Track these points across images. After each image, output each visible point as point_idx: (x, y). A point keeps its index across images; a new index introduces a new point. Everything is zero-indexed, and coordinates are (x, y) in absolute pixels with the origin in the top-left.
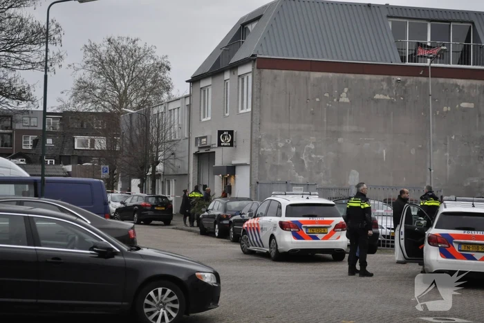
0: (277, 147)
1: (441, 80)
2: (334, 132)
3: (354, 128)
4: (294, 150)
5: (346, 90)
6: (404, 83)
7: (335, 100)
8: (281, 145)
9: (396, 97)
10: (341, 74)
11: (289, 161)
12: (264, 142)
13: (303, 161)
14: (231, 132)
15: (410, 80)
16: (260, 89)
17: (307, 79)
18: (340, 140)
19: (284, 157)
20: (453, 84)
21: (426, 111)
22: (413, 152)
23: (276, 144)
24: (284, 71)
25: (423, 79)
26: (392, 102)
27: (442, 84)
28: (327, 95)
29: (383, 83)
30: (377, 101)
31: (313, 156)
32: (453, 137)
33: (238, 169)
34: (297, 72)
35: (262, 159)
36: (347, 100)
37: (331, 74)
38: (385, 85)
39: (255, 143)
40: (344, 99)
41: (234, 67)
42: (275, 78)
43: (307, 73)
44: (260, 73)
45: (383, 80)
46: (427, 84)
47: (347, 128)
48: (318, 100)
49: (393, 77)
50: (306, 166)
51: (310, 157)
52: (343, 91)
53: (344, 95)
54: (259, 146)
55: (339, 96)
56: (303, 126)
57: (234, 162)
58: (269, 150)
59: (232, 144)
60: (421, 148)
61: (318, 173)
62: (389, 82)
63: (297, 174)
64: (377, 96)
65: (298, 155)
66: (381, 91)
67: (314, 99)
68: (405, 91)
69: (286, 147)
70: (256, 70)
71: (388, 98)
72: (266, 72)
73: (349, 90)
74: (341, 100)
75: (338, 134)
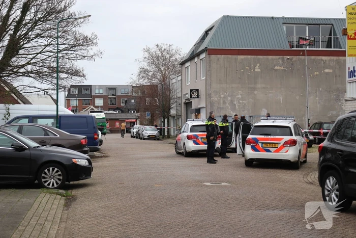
0: (220, 98)
1: (313, 57)
2: (252, 88)
3: (264, 86)
4: (230, 98)
5: (258, 65)
6: (291, 59)
7: (252, 70)
8: (222, 96)
9: (287, 68)
10: (255, 56)
11: (227, 105)
12: (213, 95)
13: (235, 104)
14: (197, 90)
15: (295, 58)
16: (210, 66)
17: (236, 59)
18: (256, 92)
19: (224, 103)
20: (319, 60)
21: (305, 75)
22: (297, 98)
23: (220, 95)
24: (223, 56)
25: (303, 57)
26: (285, 71)
27: (314, 59)
28: (247, 68)
29: (279, 60)
30: (276, 70)
31: (241, 102)
32: (321, 89)
33: (201, 110)
34: (230, 56)
35: (212, 104)
36: (260, 70)
37: (249, 56)
38: (280, 62)
39: (208, 95)
40: (257, 70)
41: (198, 55)
42: (218, 60)
43: (236, 56)
44: (210, 57)
45: (279, 59)
46: (305, 59)
47: (259, 86)
48: (242, 71)
49: (285, 56)
50: (237, 107)
51: (239, 102)
52: (256, 65)
53: (257, 67)
54: (210, 97)
55: (255, 68)
56: (234, 85)
57: (199, 107)
58: (216, 99)
59: (198, 97)
60: (302, 96)
61: (243, 111)
62: (283, 60)
63: (232, 112)
64: (276, 68)
65: (232, 101)
66: (278, 65)
67: (240, 70)
68: (292, 64)
69: (225, 97)
70: (208, 56)
71: (282, 68)
72: (213, 57)
73: (260, 65)
74: (256, 70)
75: (255, 89)
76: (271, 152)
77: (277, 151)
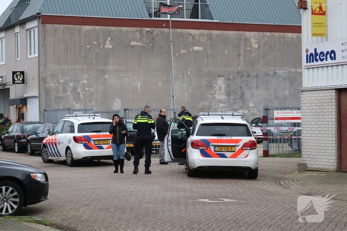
0: (59, 83)
1: (179, 30)
2: (101, 70)
3: (116, 67)
4: (71, 84)
5: (109, 39)
6: (152, 32)
7: (102, 46)
8: (62, 81)
9: (146, 44)
10: (106, 27)
11: (68, 93)
12: (49, 79)
13: (79, 93)
14: (22, 73)
15: (156, 31)
16: (44, 39)
17: (80, 31)
18: (106, 76)
19: (65, 90)
20: (188, 33)
21: (169, 53)
22: (160, 83)
23: (58, 80)
24: (62, 25)
25: (166, 30)
26: (144, 47)
27: (180, 33)
28: (95, 43)
29: (137, 33)
30: (133, 47)
31: (87, 89)
32: (189, 72)
33: (29, 101)
34: (72, 26)
35: (47, 92)
36: (111, 47)
37: (98, 27)
38: (138, 35)
39: (42, 81)
40: (108, 45)
41: (23, 23)
42: (56, 31)
43: (79, 26)
44: (44, 27)
45: (136, 31)
46: (169, 33)
47: (111, 67)
48: (88, 46)
49: (143, 28)
50: (82, 96)
51: (84, 89)
52: (107, 40)
53: (108, 42)
54: (45, 83)
55: (104, 44)
56: (78, 67)
57: (25, 96)
58: (53, 85)
59: (23, 81)
60: (166, 81)
61: (90, 102)
62: (141, 32)
63: (75, 103)
64: (133, 43)
65: (75, 88)
66: (135, 39)
67: (86, 46)
68: (153, 39)
69: (66, 83)
70: (41, 25)
71: (140, 44)
72: (49, 26)
73: (112, 39)
74: (106, 46)
75: (103, 72)
76: (226, 157)
77: (234, 156)
